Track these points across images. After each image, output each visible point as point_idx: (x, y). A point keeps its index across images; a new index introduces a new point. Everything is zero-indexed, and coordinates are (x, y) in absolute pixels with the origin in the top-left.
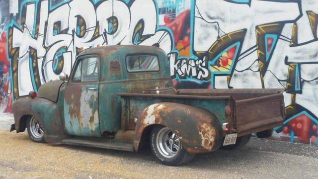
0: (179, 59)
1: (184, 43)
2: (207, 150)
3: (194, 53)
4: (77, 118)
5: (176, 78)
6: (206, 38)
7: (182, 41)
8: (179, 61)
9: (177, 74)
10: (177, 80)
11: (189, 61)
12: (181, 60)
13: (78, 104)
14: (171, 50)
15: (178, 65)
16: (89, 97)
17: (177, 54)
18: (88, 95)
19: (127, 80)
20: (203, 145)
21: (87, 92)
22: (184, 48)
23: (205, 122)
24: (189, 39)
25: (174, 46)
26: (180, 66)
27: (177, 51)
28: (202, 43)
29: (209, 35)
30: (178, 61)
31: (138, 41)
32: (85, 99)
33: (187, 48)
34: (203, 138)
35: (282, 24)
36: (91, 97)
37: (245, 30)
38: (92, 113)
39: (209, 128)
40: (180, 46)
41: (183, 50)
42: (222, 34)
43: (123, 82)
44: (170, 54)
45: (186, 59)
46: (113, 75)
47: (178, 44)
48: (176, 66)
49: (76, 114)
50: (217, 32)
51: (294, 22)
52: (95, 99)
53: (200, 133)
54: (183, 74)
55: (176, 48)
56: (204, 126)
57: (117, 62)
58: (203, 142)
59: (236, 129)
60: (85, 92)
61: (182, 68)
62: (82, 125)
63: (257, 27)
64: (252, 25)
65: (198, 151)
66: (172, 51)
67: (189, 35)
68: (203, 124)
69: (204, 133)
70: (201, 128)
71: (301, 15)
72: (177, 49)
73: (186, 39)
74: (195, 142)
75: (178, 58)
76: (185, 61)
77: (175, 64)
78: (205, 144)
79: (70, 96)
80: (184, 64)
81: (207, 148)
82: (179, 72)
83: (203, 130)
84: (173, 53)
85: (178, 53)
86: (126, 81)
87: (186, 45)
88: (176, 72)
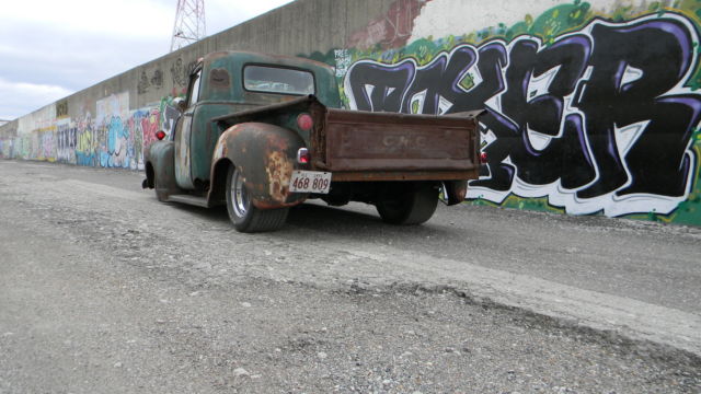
2: (279, 202)
4: (179, 162)
13: (180, 141)
18: (186, 124)
19: (242, 102)
20: (271, 192)
23: (276, 149)
34: (271, 179)
36: (187, 128)
38: (186, 152)
39: (281, 161)
43: (232, 104)
46: (215, 91)
49: (179, 155)
53: (268, 170)
56: (273, 156)
57: (223, 73)
58: (272, 186)
59: (325, 162)
62: (182, 170)
65: (266, 205)
68: (272, 152)
69: (273, 170)
70: (269, 161)
74: (261, 186)
78: (275, 191)
81: (278, 199)
83: (271, 164)
86: (237, 104)
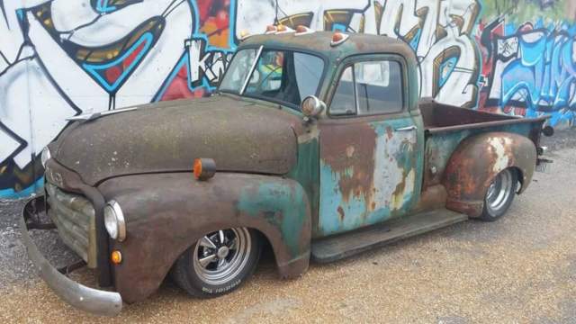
0: (208, 52)
1: (218, 22)
3: (236, 41)
4: (362, 196)
5: (203, 86)
6: (256, 19)
7: (213, 18)
8: (209, 54)
9: (204, 79)
10: (205, 88)
11: (226, 56)
12: (213, 53)
13: (368, 165)
14: (193, 32)
15: (206, 63)
16: (398, 147)
17: (204, 42)
18: (394, 143)
21: (390, 136)
22: (219, 32)
24: (228, 17)
25: (197, 26)
26: (209, 63)
27: (204, 36)
28: (249, 26)
29: (261, 14)
30: (205, 54)
31: (108, 6)
32: (386, 151)
33: (223, 33)
35: (351, 12)
36: (401, 146)
37: (311, 15)
38: (402, 176)
40: (211, 26)
41: (216, 35)
42: (281, 16)
44: (190, 40)
45: (222, 53)
47: (206, 24)
48: (202, 64)
49: (360, 188)
50: (274, 11)
51: (362, 12)
52: (410, 147)
54: (216, 78)
55: (202, 30)
60: (386, 136)
61: (214, 68)
62: (374, 205)
63: (325, 12)
64: (320, 8)
66: (195, 36)
67: (227, 9)
71: (369, 5)
72: (203, 33)
73: (222, 15)
75: (206, 50)
76: (219, 55)
77: (200, 60)
79: (345, 152)
80: (218, 60)
82: (209, 73)
84: (196, 40)
85: (206, 39)
87: (222, 28)
88: (202, 74)
